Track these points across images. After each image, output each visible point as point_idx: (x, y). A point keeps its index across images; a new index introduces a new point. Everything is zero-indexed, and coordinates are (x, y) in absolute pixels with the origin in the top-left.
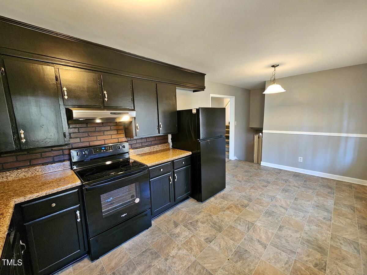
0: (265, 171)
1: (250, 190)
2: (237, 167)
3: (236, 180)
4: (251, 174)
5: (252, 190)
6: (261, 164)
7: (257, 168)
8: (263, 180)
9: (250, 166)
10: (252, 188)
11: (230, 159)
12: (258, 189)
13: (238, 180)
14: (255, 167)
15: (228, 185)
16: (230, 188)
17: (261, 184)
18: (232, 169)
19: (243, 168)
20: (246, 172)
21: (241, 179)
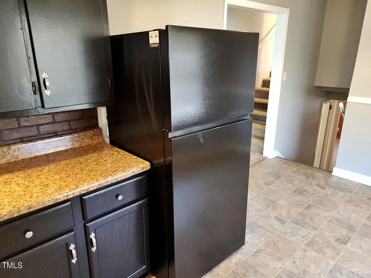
0: (341, 194)
1: (305, 251)
2: (278, 177)
3: (272, 216)
4: (311, 198)
5: (311, 253)
6: (333, 174)
7: (322, 183)
8: (338, 220)
9: (308, 178)
10: (311, 244)
11: (264, 155)
12: (326, 250)
13: (277, 218)
14: (320, 179)
15: (252, 231)
16: (256, 242)
17: (332, 232)
18: (265, 183)
19: (290, 182)
20: (299, 192)
21: (284, 213)
